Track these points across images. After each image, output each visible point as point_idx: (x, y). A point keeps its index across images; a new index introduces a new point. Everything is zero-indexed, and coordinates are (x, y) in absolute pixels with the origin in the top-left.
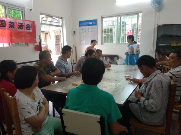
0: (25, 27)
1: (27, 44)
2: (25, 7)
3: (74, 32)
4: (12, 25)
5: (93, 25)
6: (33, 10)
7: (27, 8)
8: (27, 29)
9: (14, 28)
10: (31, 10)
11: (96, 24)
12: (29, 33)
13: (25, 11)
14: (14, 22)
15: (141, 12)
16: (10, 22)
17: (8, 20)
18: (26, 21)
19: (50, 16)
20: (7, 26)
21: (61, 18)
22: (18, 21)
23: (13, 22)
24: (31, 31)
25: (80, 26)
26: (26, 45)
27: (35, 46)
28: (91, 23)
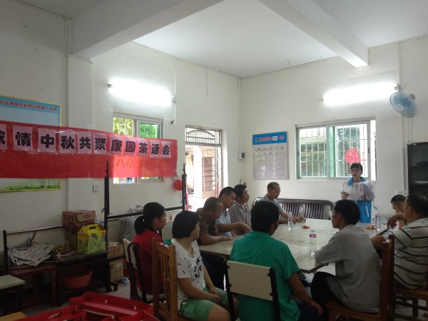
0: (161, 151)
1: (161, 178)
2: (164, 119)
3: (243, 155)
4: (144, 148)
5: (279, 141)
6: (175, 123)
7: (167, 120)
8: (164, 153)
9: (146, 152)
10: (172, 122)
11: (285, 140)
12: (166, 160)
13: (164, 124)
14: (147, 143)
15: (374, 119)
16: (141, 144)
17: (139, 140)
18: (163, 140)
19: (201, 129)
20: (137, 149)
21: (220, 131)
22: (153, 142)
23: (145, 144)
24: (169, 156)
25: (254, 144)
26: (160, 180)
27: (173, 182)
28: (275, 138)
